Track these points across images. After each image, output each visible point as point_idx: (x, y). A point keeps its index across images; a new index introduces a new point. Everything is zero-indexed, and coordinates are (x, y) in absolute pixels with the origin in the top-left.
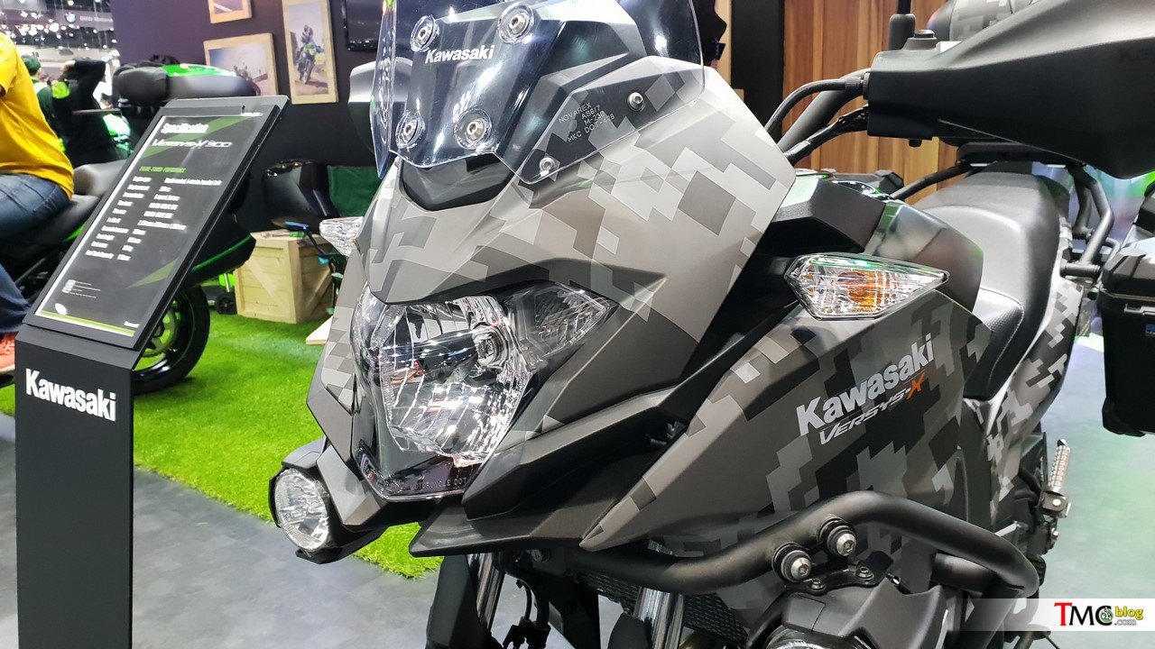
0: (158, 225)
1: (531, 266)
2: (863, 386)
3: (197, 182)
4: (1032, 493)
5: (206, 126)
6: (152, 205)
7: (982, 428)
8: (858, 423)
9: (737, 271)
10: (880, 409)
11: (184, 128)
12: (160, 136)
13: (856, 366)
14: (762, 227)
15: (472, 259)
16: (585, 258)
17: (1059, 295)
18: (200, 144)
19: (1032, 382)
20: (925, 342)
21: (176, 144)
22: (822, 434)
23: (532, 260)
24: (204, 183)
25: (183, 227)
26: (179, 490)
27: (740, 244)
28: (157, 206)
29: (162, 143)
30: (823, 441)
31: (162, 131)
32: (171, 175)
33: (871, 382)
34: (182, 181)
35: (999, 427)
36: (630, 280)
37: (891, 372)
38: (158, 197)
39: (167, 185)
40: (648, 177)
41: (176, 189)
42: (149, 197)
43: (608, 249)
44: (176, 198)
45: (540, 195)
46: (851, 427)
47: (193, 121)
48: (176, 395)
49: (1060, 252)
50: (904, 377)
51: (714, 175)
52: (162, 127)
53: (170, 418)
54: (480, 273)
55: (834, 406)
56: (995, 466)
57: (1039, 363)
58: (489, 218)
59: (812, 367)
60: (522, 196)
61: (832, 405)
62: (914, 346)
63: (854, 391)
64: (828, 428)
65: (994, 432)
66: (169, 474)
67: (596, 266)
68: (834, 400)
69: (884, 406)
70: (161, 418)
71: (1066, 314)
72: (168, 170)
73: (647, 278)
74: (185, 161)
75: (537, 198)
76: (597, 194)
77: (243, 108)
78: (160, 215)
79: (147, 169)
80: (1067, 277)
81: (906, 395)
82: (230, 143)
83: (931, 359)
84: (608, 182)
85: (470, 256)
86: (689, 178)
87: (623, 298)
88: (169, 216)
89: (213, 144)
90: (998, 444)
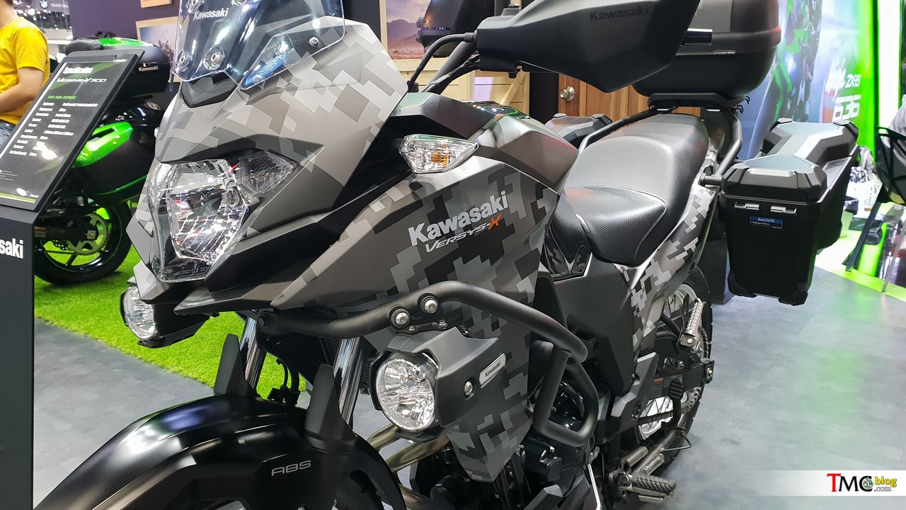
0: (56, 133)
1: (244, 138)
2: (455, 219)
3: (83, 105)
4: (673, 334)
5: (92, 69)
6: (54, 121)
7: (628, 285)
8: (452, 241)
9: (368, 144)
10: (468, 234)
11: (78, 70)
12: (62, 76)
13: (448, 206)
14: (384, 118)
15: (210, 135)
16: (276, 134)
17: (696, 197)
18: (87, 80)
19: (671, 257)
20: (501, 196)
21: (72, 81)
22: (427, 246)
23: (244, 136)
24: (87, 105)
25: (71, 134)
26: (103, 348)
27: (370, 128)
28: (57, 121)
29: (63, 80)
30: (428, 251)
31: (64, 72)
32: (67, 101)
33: (460, 217)
34: (74, 105)
35: (643, 285)
36: (305, 148)
37: (475, 212)
38: (57, 115)
39: (64, 107)
40: (317, 87)
41: (69, 110)
42: (52, 115)
43: (290, 129)
44: (69, 116)
45: (254, 97)
46: (447, 243)
47: (83, 66)
48: (106, 284)
49: (702, 168)
50: (485, 216)
51: (358, 87)
52: (64, 70)
53: (101, 299)
54: (214, 143)
55: (435, 230)
56: (638, 310)
57: (677, 243)
58: (222, 111)
59: (418, 205)
60: (243, 98)
61: (433, 229)
62: (492, 198)
63: (448, 221)
64: (431, 243)
65: (638, 287)
66: (97, 337)
67: (282, 138)
68: (434, 225)
69: (471, 232)
70: (94, 299)
71: (700, 210)
72: (65, 97)
73: (314, 147)
74: (76, 91)
75: (251, 99)
76: (285, 96)
77: (116, 56)
78: (58, 127)
79: (52, 97)
80: (706, 185)
81: (487, 228)
82: (105, 80)
83: (506, 206)
84: (293, 89)
85: (209, 133)
86: (342, 88)
87: (302, 160)
88: (64, 127)
89: (95, 80)
90: (642, 297)
